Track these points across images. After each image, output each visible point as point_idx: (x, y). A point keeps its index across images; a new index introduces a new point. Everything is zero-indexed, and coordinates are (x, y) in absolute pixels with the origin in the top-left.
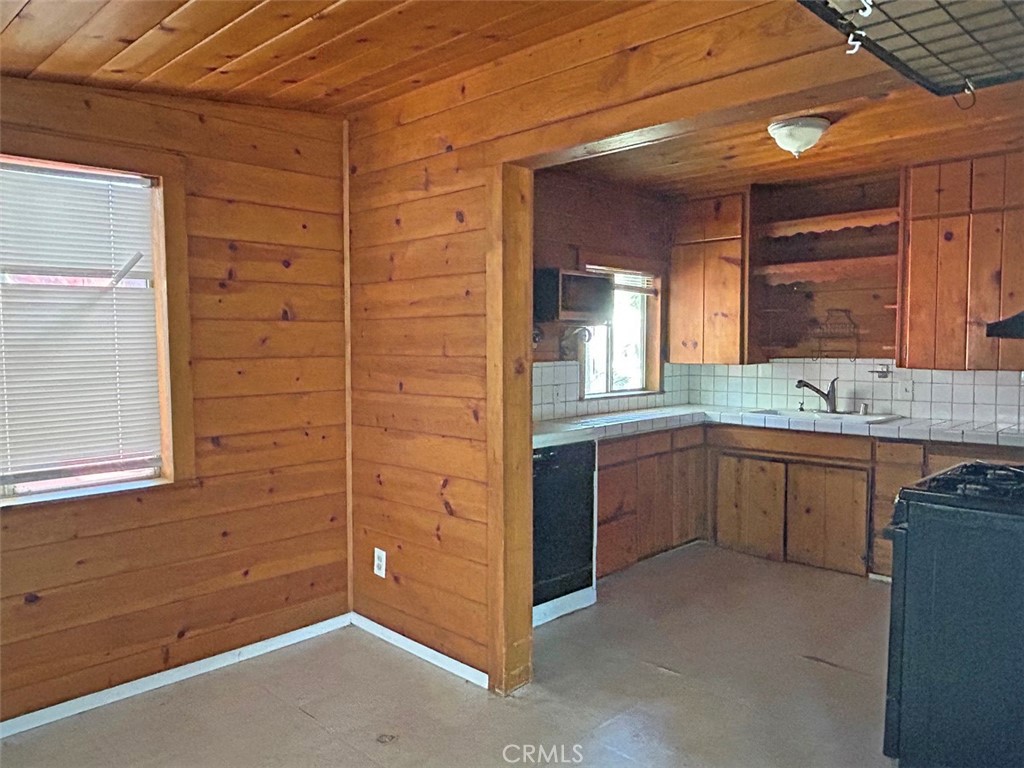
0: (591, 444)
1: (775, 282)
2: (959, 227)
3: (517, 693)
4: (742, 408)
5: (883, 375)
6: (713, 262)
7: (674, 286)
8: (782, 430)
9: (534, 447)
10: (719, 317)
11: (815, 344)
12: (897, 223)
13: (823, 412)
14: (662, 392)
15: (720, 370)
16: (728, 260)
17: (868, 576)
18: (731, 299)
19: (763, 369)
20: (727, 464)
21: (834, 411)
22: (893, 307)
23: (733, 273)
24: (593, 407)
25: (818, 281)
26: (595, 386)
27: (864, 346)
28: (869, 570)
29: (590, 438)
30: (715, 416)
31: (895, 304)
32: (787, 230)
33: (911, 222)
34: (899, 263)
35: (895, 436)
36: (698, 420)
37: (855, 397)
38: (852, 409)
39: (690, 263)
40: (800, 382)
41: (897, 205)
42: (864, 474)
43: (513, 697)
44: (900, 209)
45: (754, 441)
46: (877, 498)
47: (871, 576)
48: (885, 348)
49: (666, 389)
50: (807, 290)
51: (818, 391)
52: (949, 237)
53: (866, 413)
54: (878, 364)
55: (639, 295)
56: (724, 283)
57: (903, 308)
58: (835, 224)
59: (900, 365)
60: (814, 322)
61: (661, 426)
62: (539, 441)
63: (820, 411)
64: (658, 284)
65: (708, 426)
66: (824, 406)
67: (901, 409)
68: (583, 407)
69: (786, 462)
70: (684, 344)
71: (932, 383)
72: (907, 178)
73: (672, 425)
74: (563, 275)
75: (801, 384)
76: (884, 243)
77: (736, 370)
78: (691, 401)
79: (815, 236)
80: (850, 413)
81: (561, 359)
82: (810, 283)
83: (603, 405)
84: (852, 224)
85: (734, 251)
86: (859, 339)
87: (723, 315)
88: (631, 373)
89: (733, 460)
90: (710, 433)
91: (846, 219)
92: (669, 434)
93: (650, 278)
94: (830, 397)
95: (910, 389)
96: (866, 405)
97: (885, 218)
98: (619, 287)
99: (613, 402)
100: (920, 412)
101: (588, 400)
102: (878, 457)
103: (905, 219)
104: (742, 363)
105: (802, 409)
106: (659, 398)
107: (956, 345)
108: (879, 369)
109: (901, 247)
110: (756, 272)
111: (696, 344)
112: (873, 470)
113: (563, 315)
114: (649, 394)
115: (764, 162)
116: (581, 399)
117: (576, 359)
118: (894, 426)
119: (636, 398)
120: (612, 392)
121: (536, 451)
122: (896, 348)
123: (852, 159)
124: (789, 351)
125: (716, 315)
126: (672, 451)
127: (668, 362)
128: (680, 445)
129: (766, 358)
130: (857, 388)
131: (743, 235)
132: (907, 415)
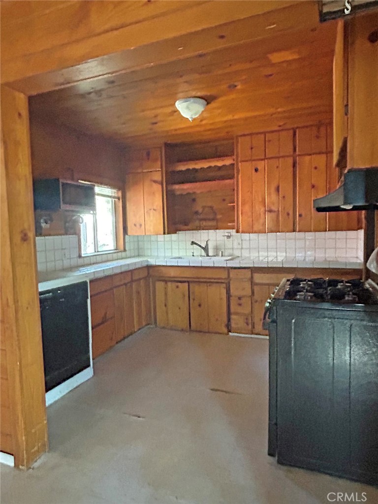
0: (85, 283)
1: (178, 193)
2: (261, 165)
3: (36, 465)
4: (165, 257)
5: (229, 237)
6: (147, 183)
7: (128, 195)
8: (186, 266)
9: (40, 290)
10: (152, 210)
11: (197, 223)
12: (234, 164)
13: (203, 256)
14: (125, 250)
15: (153, 238)
16: (155, 182)
17: (228, 334)
18: (157, 201)
19: (174, 236)
20: (160, 286)
21: (208, 255)
22: (232, 204)
23: (157, 188)
24: (87, 261)
25: (198, 192)
26: (88, 250)
27: (220, 224)
28: (230, 331)
29: (84, 280)
30: (153, 262)
31: (234, 203)
32: (182, 167)
33: (240, 164)
34: (235, 183)
35: (238, 266)
36: (145, 264)
37: (217, 249)
38: (215, 254)
39: (136, 183)
40: (193, 242)
41: (233, 155)
42: (224, 285)
43: (33, 469)
44: (235, 157)
45: (172, 273)
46: (231, 296)
47: (230, 334)
48: (229, 224)
49: (127, 249)
50: (194, 197)
51: (200, 246)
52: (256, 170)
53: (222, 256)
54: (226, 232)
55: (110, 199)
56: (154, 193)
57: (238, 205)
58: (205, 165)
59: (238, 232)
60: (197, 213)
61: (126, 269)
62: (43, 287)
63: (201, 256)
64: (120, 194)
65: (149, 267)
66: (203, 253)
67: (237, 253)
68: (80, 261)
69: (188, 282)
70: (135, 225)
71: (250, 240)
72: (238, 142)
73: (131, 268)
74: (62, 183)
75: (193, 243)
76: (228, 173)
77: (161, 238)
78: (140, 254)
79: (195, 170)
80: (215, 256)
81: (66, 234)
82: (194, 193)
83: (93, 260)
84: (213, 164)
85: (157, 176)
86: (217, 220)
87: (154, 210)
88: (107, 242)
89: (163, 283)
90: (151, 271)
91: (209, 162)
92: (130, 273)
93: (115, 191)
94: (206, 249)
95: (241, 243)
96: (222, 252)
97: (228, 162)
98: (98, 195)
99: (99, 258)
100: (245, 254)
101: (83, 257)
102: (231, 276)
103: (237, 162)
104: (164, 233)
105: (193, 256)
106: (124, 254)
107: (261, 221)
108: (227, 234)
109: (236, 176)
110: (169, 188)
111: (141, 225)
112: (229, 283)
113: (63, 207)
114: (118, 252)
115: (172, 128)
116: (80, 256)
117: (75, 233)
118: (237, 261)
119: (111, 255)
120: (98, 252)
121: (41, 293)
122: (236, 224)
123: (213, 130)
124: (186, 227)
125: (150, 210)
126: (132, 281)
127: (127, 235)
128: (135, 278)
129: (175, 232)
130: (218, 245)
131: (162, 168)
132: (240, 255)
